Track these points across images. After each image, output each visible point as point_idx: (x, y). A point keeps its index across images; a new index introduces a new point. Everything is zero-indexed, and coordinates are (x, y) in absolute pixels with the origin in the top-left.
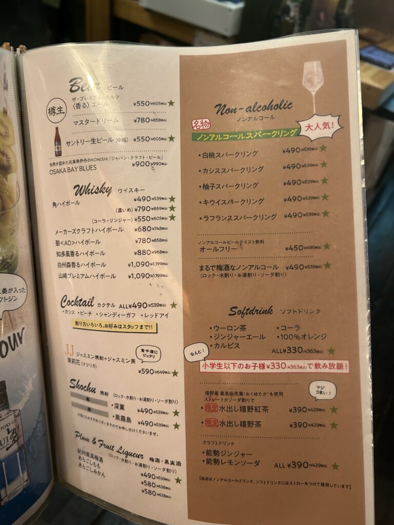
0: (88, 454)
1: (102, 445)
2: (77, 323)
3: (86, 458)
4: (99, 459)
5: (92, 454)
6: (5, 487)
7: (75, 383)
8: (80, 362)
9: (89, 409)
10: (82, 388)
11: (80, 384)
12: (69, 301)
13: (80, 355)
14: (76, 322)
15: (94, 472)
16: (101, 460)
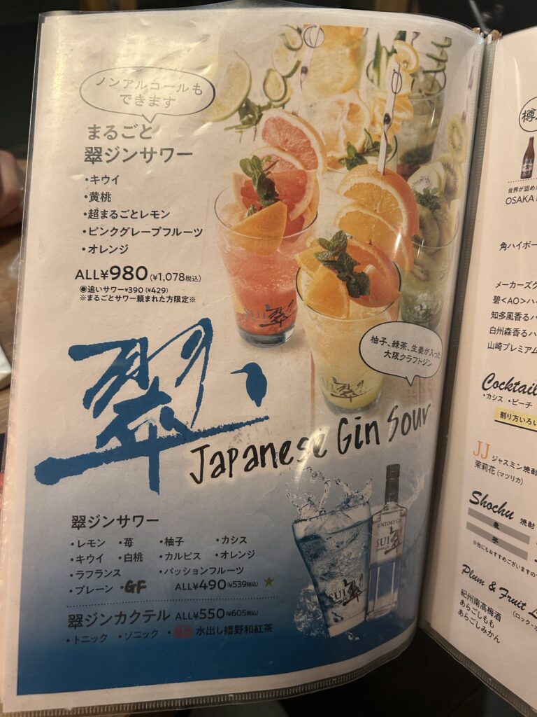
0: (477, 602)
1: (505, 596)
2: (503, 415)
3: (472, 606)
4: (494, 615)
5: (483, 604)
6: (375, 599)
7: (480, 498)
8: (496, 470)
9: (495, 540)
10: (490, 506)
11: (488, 500)
12: (497, 382)
13: (497, 461)
14: (502, 413)
15: (483, 630)
16: (498, 617)
